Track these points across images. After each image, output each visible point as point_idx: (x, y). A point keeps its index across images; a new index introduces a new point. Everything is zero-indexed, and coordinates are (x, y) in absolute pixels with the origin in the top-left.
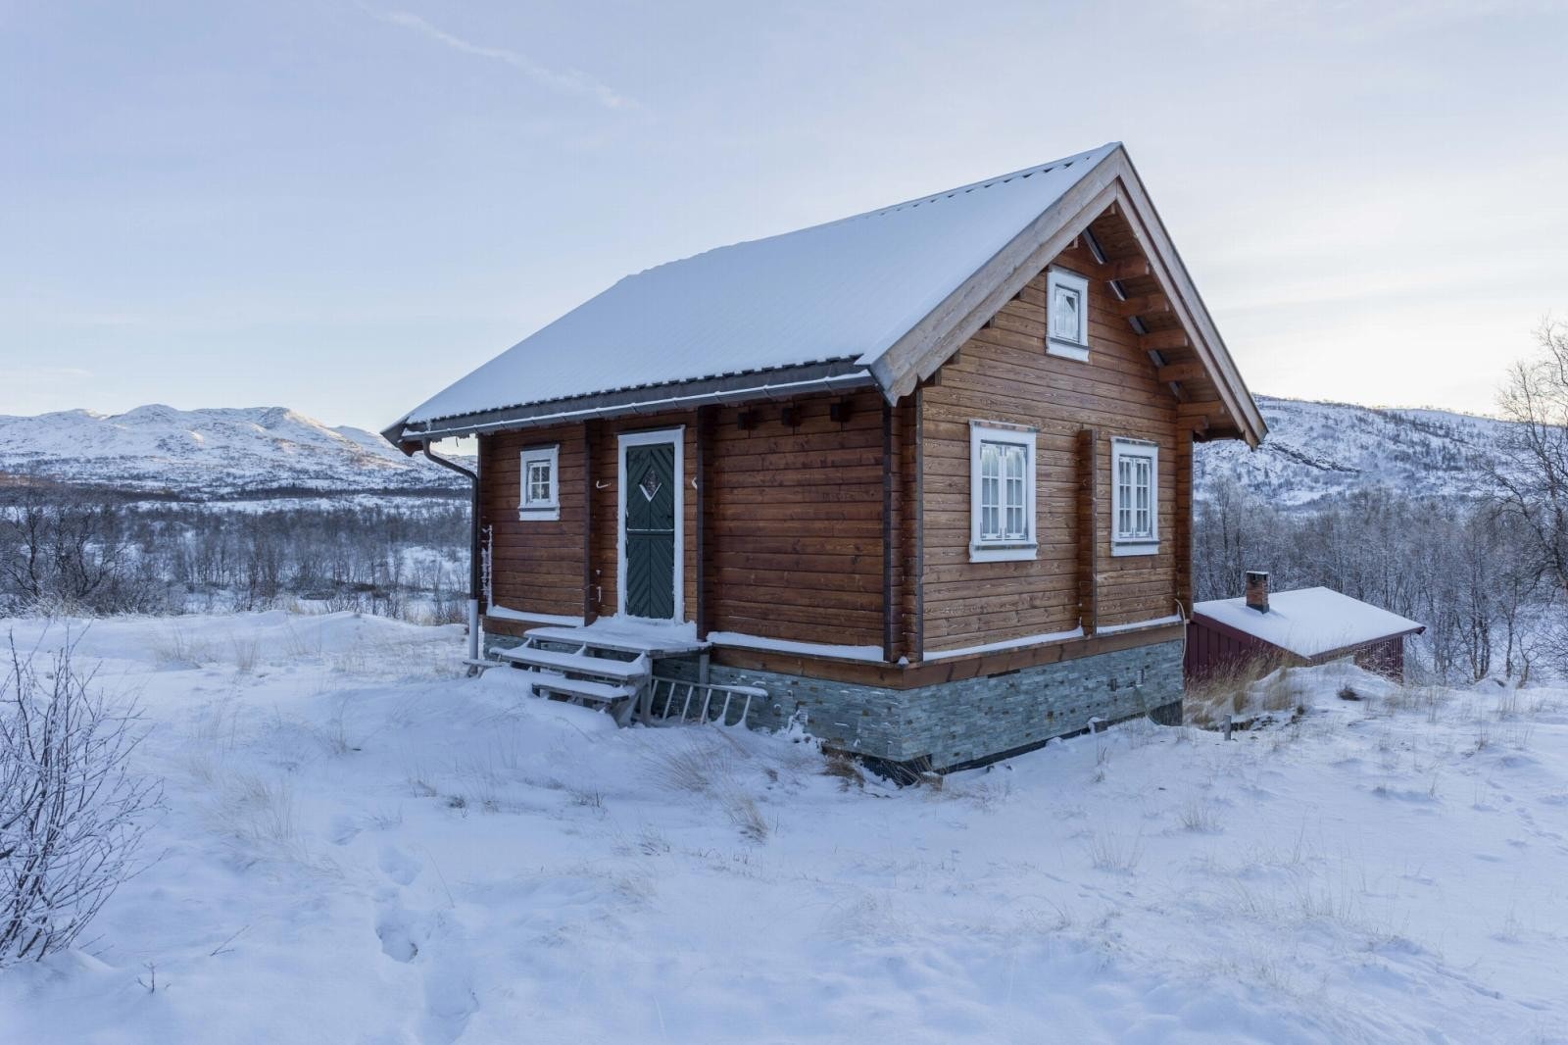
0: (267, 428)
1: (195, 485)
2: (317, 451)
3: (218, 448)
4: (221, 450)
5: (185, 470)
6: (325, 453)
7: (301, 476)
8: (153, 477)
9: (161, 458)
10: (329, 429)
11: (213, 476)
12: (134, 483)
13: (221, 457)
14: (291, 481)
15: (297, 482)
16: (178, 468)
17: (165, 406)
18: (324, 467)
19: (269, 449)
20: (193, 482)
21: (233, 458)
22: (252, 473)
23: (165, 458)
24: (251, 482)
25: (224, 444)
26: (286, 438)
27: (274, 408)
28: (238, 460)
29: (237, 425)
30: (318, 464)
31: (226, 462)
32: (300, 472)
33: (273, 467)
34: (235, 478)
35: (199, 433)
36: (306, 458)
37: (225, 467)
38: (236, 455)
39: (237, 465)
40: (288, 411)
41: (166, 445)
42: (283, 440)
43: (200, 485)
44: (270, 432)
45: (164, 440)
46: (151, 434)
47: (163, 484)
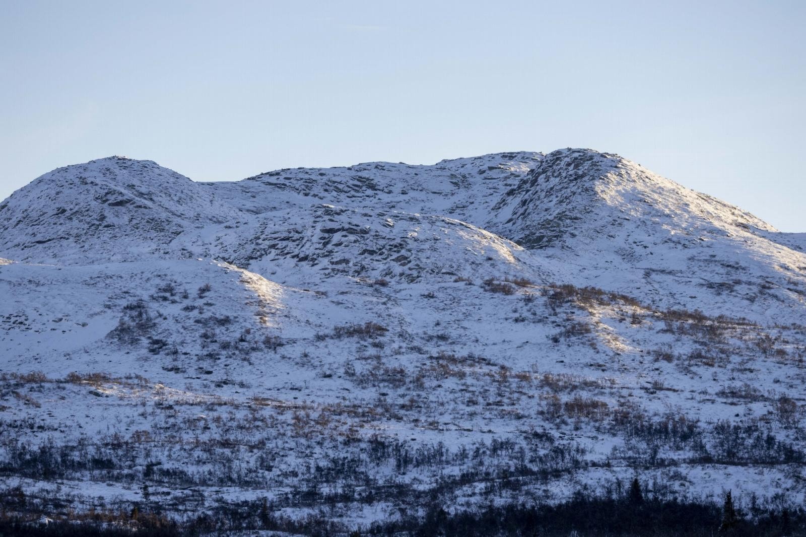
0: (532, 242)
1: (250, 495)
2: (730, 338)
3: (340, 333)
4: (350, 344)
5: (215, 433)
6: (764, 347)
7: (666, 453)
8: (99, 463)
9: (127, 381)
10: (781, 238)
11: (321, 457)
12: (33, 487)
13: (350, 374)
14: (625, 474)
15: (648, 478)
16: (191, 423)
17: (147, 166)
18: (759, 409)
19: (539, 333)
20: (244, 484)
21: (396, 378)
22: (469, 442)
23: (143, 383)
24: (467, 479)
25: (360, 318)
26: (605, 284)
27: (557, 156)
28: (418, 382)
29: (415, 232)
30: (732, 395)
31: (369, 395)
32: (662, 431)
33: (552, 413)
34: (404, 462)
35: (271, 275)
36: (686, 370)
37: (368, 416)
38: (409, 363)
39: (412, 405)
40: (615, 163)
41: (145, 326)
42: (591, 295)
43: (271, 495)
44: (539, 259)
45: (139, 307)
46: (91, 283)
47: (133, 494)
